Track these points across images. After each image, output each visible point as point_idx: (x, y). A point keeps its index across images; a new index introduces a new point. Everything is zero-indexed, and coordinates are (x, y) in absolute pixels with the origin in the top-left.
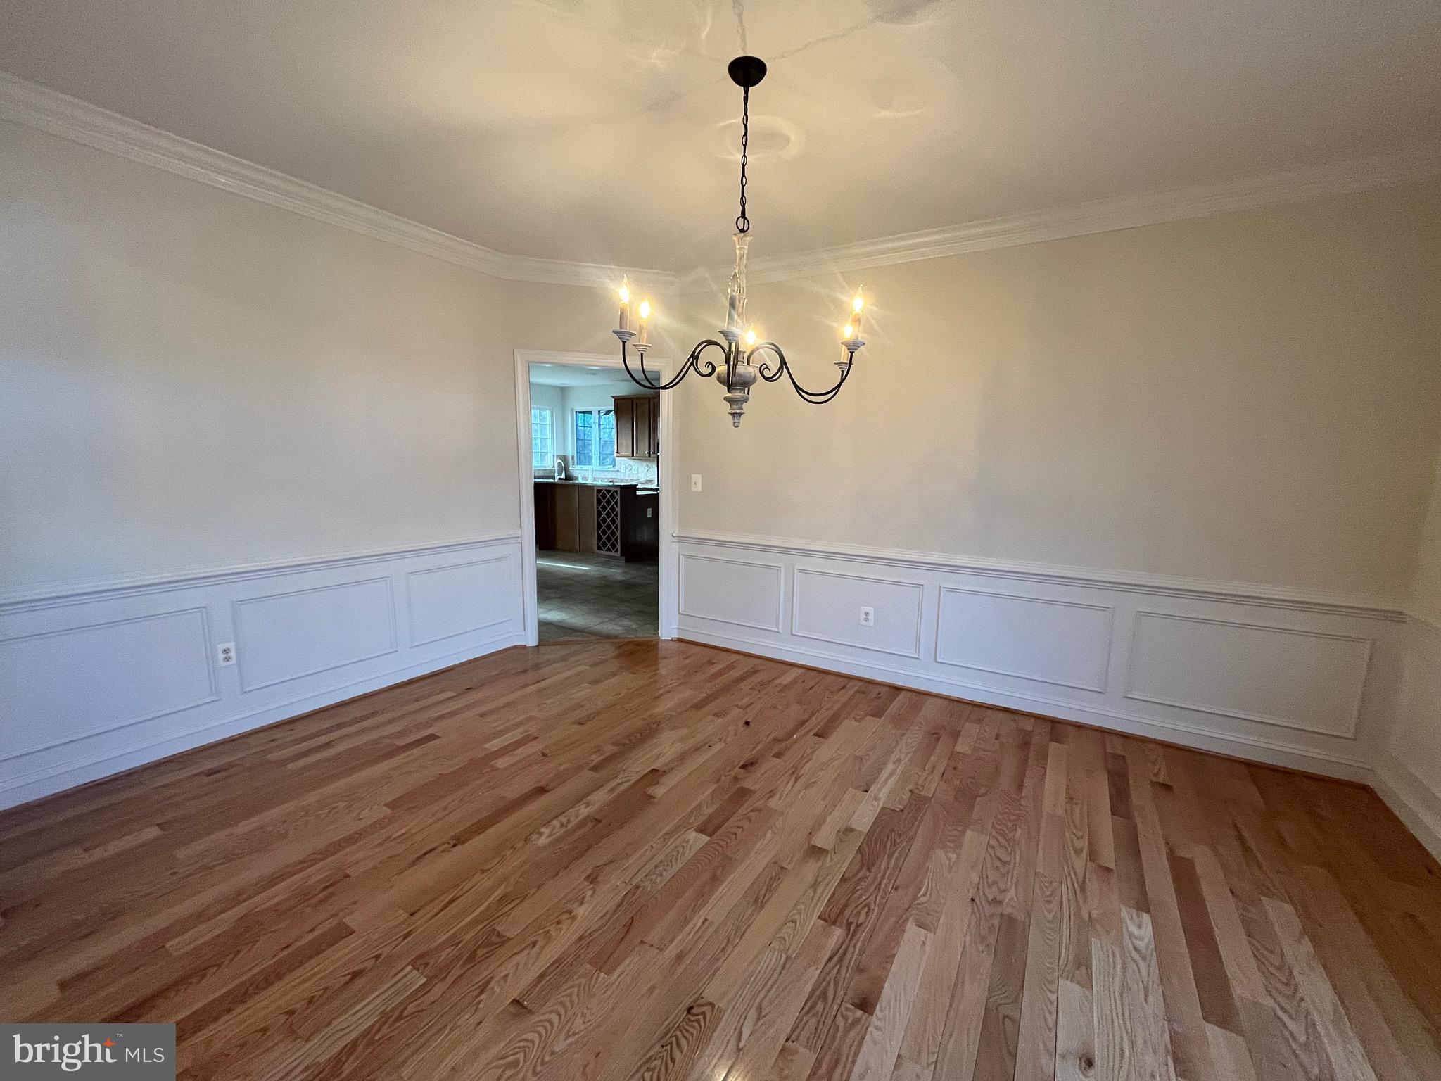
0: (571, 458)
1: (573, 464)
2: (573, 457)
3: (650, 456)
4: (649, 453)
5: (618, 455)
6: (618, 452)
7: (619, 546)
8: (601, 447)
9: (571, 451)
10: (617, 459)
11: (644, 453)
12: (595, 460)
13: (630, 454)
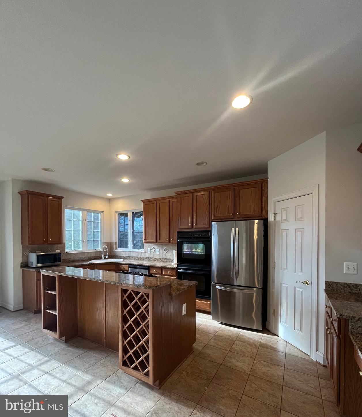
0: (114, 244)
1: (116, 248)
2: (116, 243)
3: (169, 242)
4: (169, 239)
5: (145, 241)
6: (145, 240)
7: (150, 368)
8: (134, 236)
9: (115, 239)
10: (145, 244)
11: (165, 239)
12: (130, 244)
13: (154, 240)
